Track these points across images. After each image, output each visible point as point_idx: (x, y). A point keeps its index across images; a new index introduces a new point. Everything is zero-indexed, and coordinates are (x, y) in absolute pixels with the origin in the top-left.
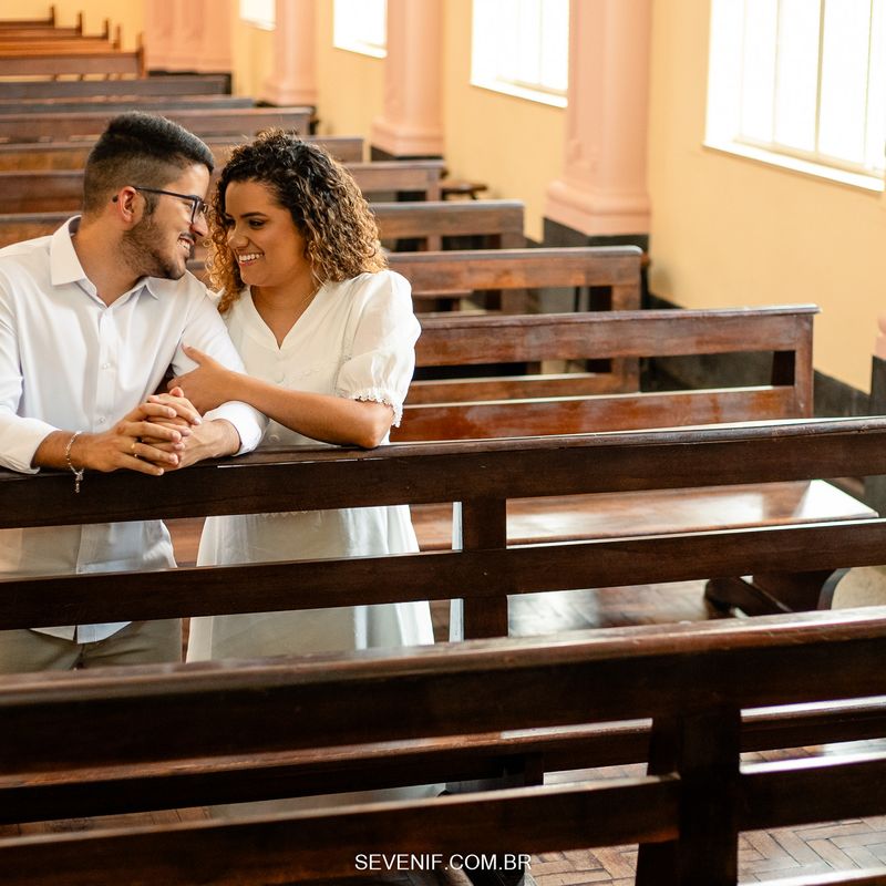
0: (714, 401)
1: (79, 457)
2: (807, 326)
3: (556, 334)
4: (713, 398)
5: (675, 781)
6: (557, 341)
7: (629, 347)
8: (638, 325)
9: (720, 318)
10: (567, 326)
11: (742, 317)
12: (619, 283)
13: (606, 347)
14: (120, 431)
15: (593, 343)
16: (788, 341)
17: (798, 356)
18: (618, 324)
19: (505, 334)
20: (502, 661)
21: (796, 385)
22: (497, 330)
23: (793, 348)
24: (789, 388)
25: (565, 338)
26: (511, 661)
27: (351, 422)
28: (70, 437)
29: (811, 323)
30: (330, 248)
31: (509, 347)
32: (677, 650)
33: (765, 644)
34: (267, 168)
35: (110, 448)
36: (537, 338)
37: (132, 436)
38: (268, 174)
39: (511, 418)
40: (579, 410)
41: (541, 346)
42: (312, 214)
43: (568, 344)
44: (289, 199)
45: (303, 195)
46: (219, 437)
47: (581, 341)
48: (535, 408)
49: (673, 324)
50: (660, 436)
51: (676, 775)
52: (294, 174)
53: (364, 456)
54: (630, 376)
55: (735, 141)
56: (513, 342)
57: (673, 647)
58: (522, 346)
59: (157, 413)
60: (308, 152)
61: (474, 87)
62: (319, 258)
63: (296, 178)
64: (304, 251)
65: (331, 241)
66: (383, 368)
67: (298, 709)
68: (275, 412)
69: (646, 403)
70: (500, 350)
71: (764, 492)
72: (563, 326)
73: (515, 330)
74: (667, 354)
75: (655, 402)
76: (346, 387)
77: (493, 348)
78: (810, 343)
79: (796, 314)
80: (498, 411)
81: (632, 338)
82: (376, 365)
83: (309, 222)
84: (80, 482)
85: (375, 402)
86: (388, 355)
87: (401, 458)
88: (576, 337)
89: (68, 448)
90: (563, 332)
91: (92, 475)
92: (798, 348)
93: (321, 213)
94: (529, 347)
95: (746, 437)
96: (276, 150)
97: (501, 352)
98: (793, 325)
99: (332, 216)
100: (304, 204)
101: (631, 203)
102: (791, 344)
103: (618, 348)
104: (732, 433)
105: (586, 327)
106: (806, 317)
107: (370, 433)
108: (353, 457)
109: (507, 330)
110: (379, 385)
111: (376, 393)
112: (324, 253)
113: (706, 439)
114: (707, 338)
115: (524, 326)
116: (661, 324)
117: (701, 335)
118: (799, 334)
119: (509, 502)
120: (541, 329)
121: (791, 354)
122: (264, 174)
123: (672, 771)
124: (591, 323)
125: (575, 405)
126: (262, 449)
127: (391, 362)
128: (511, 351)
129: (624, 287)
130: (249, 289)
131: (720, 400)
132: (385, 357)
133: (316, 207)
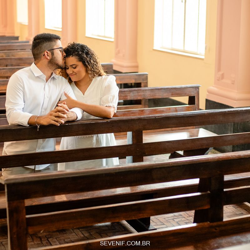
0: (176, 109)
1: (39, 122)
2: (198, 90)
3: (138, 93)
4: (176, 108)
5: (209, 193)
6: (138, 95)
7: (155, 96)
8: (157, 90)
9: (177, 88)
10: (140, 91)
11: (182, 88)
12: (143, 82)
13: (149, 96)
14: (51, 115)
15: (147, 95)
16: (193, 94)
17: (196, 97)
18: (152, 90)
19: (125, 93)
20: (169, 164)
21: (195, 105)
22: (123, 92)
23: (194, 95)
24: (194, 105)
25: (140, 94)
26: (172, 164)
27: (105, 111)
28: (36, 117)
29: (199, 89)
30: (93, 69)
31: (126, 96)
32: (210, 161)
33: (229, 159)
34: (74, 53)
35: (48, 119)
36: (133, 94)
37: (54, 116)
38: (75, 54)
39: (127, 114)
40: (143, 112)
41: (134, 96)
42: (87, 62)
43: (140, 95)
44: (82, 60)
45: (84, 58)
46: (72, 116)
47: (144, 95)
48: (132, 111)
49: (166, 90)
50: (179, 114)
51: (209, 192)
52: (81, 53)
53: (109, 120)
54: (146, 105)
55: (161, 48)
56: (127, 95)
57: (208, 160)
58: (129, 96)
59: (61, 110)
60: (83, 46)
61: (86, 37)
62: (90, 72)
63: (82, 54)
64: (87, 71)
65: (93, 67)
66: (112, 99)
67: (122, 177)
68: (85, 110)
69: (159, 110)
70: (124, 97)
71: (189, 131)
72: (139, 91)
73: (128, 92)
74: (164, 97)
75: (162, 110)
76: (103, 104)
77: (122, 96)
78: (199, 94)
79: (195, 87)
80: (124, 113)
81: (156, 93)
82: (110, 97)
83: (87, 64)
84: (39, 128)
85: (111, 107)
86: (113, 95)
87: (117, 121)
88: (142, 93)
89: (36, 119)
90: (139, 92)
91: (42, 127)
92: (195, 95)
93: (89, 61)
94: (131, 96)
95: (199, 114)
96: (75, 48)
97: (124, 98)
98: (195, 90)
99: (92, 61)
100: (85, 60)
101: (134, 64)
102: (194, 94)
103: (153, 96)
104: (195, 113)
105: (145, 91)
106: (197, 88)
107: (110, 114)
108: (105, 121)
109: (126, 92)
110: (111, 103)
111: (111, 104)
112: (91, 70)
113: (190, 115)
114: (174, 93)
115: (130, 91)
116: (163, 90)
117: (172, 92)
118: (196, 92)
119: (143, 131)
120: (134, 91)
121: (194, 97)
122: (74, 54)
123: (208, 191)
124: (146, 90)
125: (142, 111)
126: (82, 119)
127: (114, 97)
128: (127, 97)
129: (144, 83)
130: (74, 82)
131: (177, 109)
132: (112, 96)
133: (88, 60)
